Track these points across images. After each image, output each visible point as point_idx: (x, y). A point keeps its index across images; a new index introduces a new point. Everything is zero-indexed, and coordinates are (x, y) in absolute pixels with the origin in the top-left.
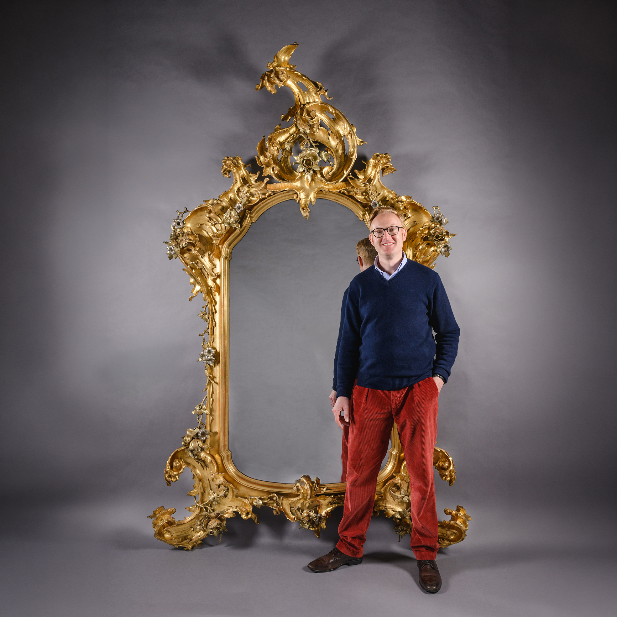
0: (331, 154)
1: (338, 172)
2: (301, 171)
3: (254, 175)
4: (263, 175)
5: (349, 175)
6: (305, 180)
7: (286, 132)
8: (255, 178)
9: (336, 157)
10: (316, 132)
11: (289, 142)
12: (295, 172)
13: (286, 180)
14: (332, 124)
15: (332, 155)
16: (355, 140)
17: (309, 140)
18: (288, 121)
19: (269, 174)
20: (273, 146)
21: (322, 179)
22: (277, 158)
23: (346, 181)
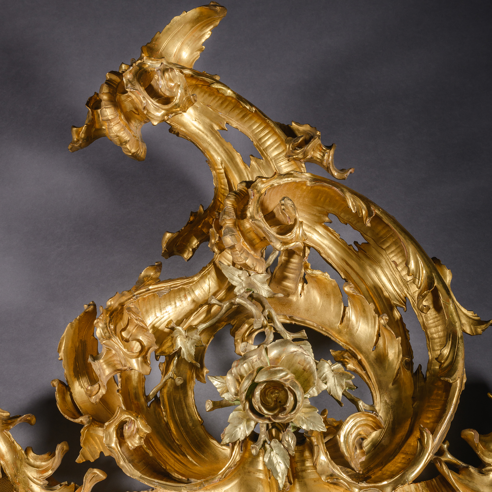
0: (359, 370)
1: (391, 441)
2: (242, 438)
3: (45, 456)
4: (79, 460)
5: (440, 453)
6: (261, 476)
7: (182, 294)
8: (46, 470)
9: (379, 383)
10: (294, 294)
11: (191, 328)
12: (215, 442)
13: (176, 475)
14: (353, 263)
15: (363, 373)
16: (454, 314)
17: (270, 319)
18: (187, 255)
19: (106, 454)
20: (122, 338)
21: (337, 470)
22: (144, 388)
23: (431, 478)
